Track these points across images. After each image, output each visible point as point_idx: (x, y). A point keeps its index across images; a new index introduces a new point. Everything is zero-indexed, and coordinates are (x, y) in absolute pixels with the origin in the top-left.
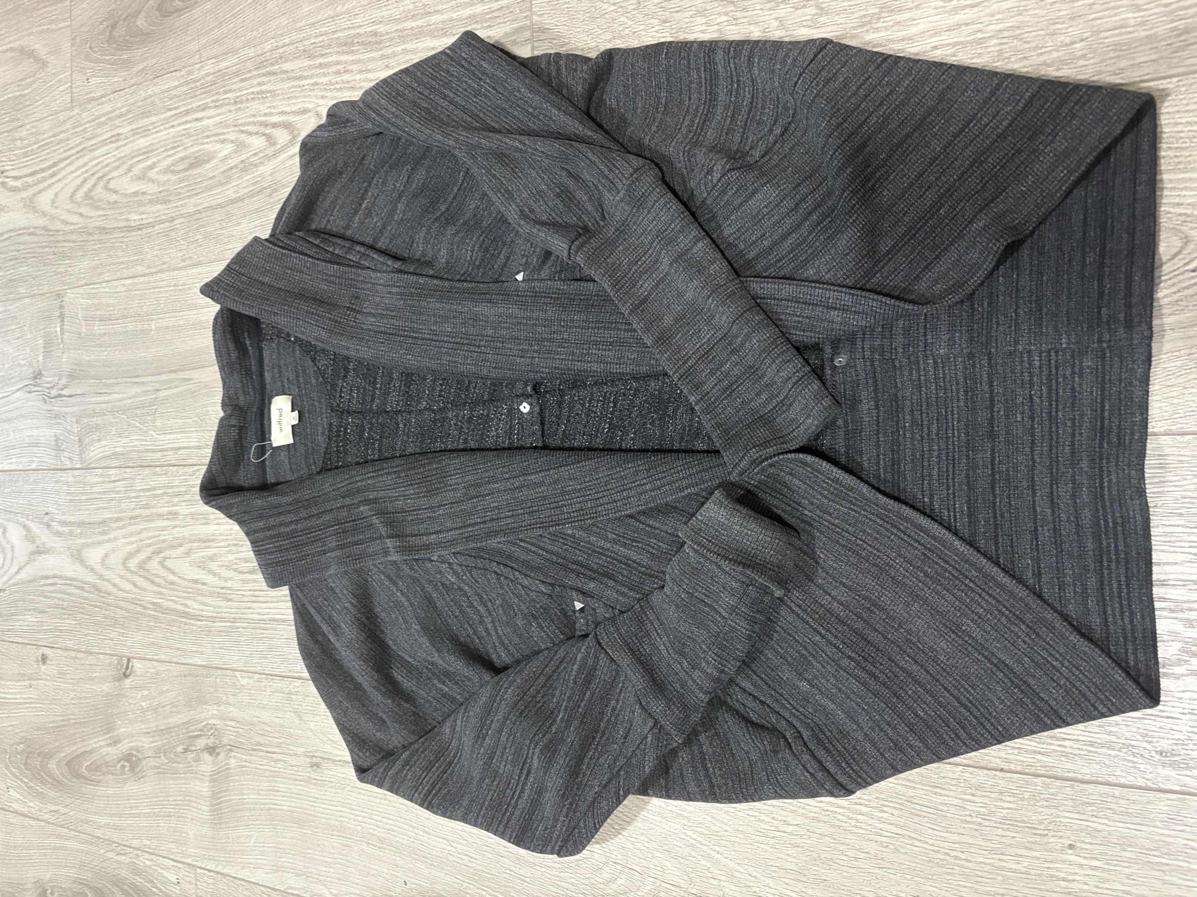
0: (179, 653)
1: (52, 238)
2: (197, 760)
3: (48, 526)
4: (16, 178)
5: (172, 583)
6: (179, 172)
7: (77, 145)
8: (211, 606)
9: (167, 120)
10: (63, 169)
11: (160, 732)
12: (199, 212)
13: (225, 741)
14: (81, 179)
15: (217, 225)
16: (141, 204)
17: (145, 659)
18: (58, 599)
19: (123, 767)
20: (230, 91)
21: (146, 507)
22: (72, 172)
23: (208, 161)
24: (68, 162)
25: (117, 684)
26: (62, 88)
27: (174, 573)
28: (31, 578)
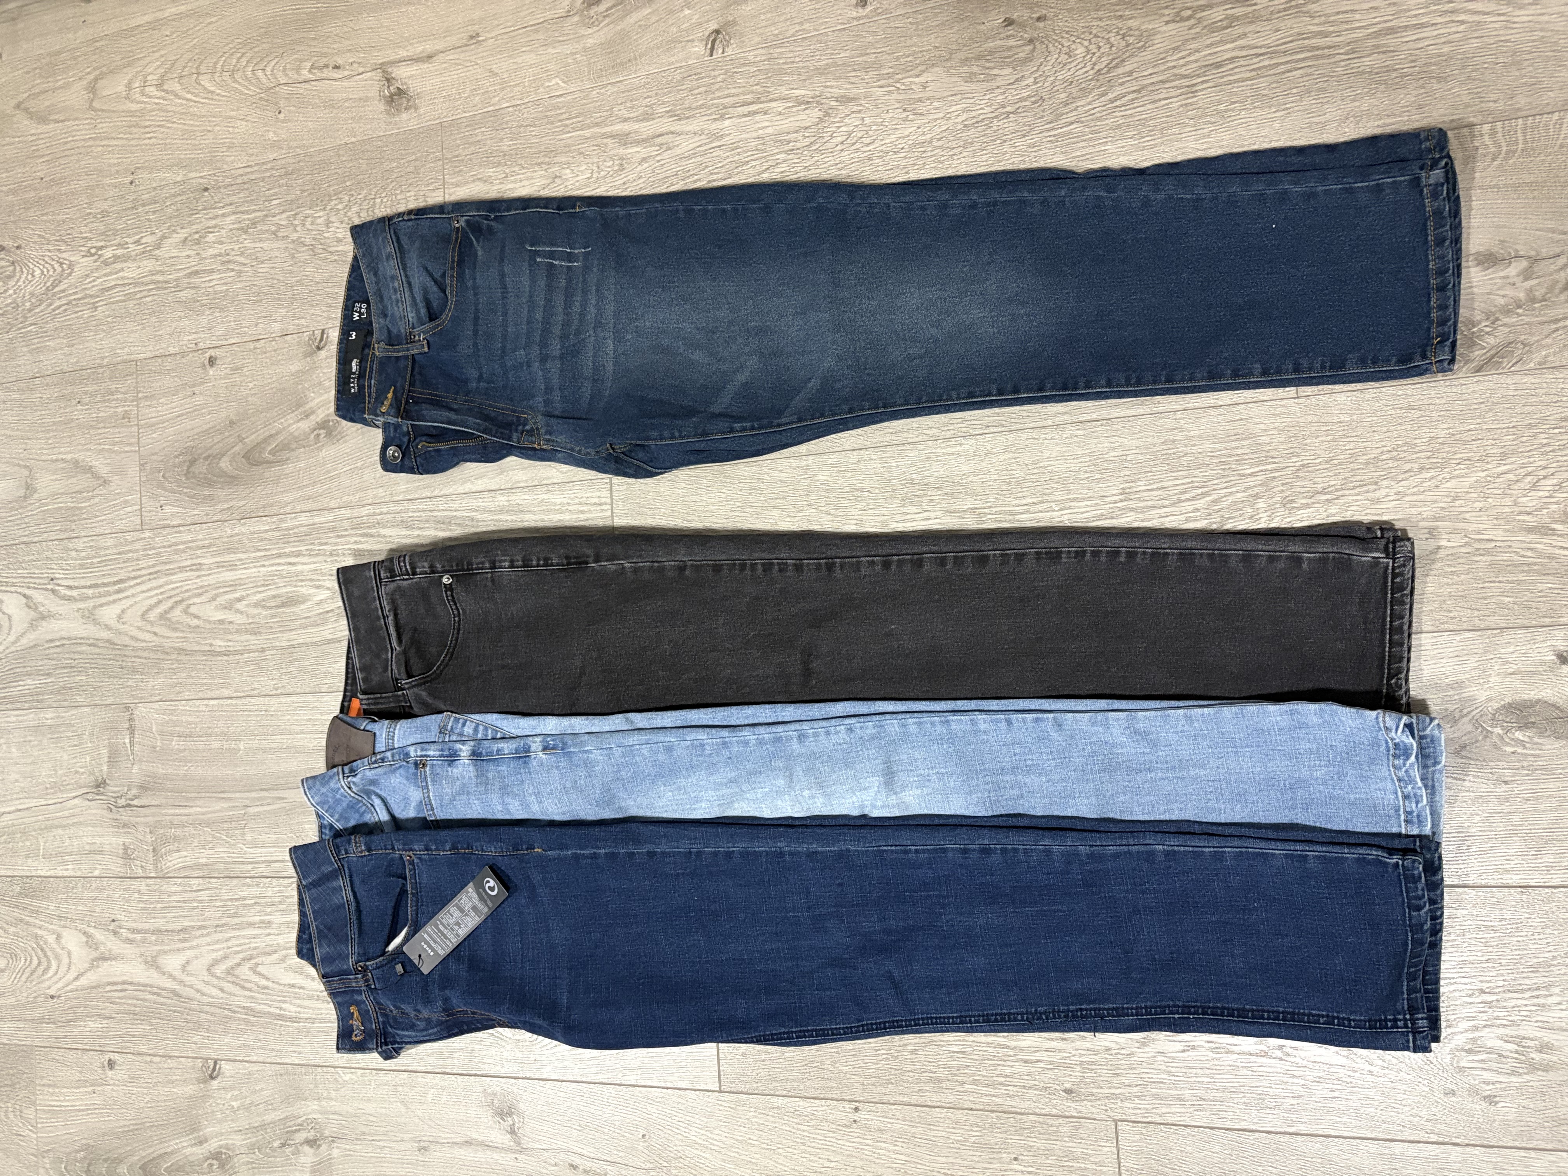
0: (274, 1053)
1: (118, 652)
2: (297, 1153)
3: (115, 933)
4: (70, 588)
5: (267, 988)
6: (271, 608)
7: (149, 567)
8: (309, 1008)
9: (256, 559)
10: (131, 587)
11: (254, 1130)
12: (293, 646)
13: (327, 1133)
14: (155, 600)
15: (312, 661)
16: (227, 632)
17: (236, 1061)
18: (128, 1004)
19: (211, 1165)
20: (326, 544)
21: (235, 915)
22: (143, 592)
23: (303, 602)
24: (138, 581)
25: (202, 1086)
26: (129, 509)
27: (268, 979)
28: (94, 984)
